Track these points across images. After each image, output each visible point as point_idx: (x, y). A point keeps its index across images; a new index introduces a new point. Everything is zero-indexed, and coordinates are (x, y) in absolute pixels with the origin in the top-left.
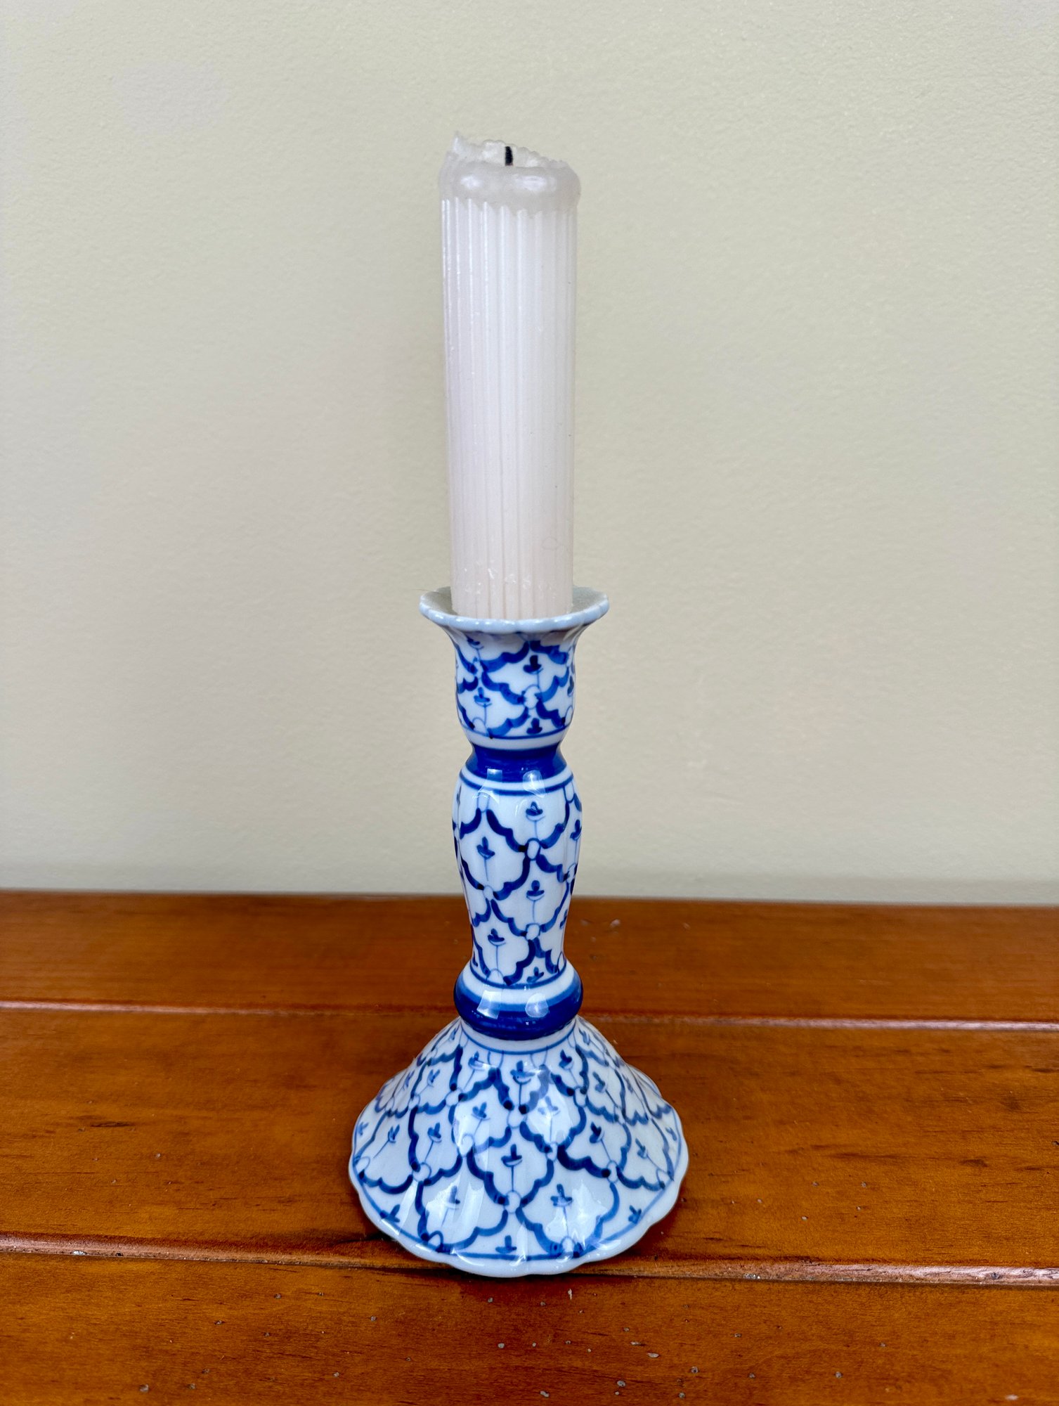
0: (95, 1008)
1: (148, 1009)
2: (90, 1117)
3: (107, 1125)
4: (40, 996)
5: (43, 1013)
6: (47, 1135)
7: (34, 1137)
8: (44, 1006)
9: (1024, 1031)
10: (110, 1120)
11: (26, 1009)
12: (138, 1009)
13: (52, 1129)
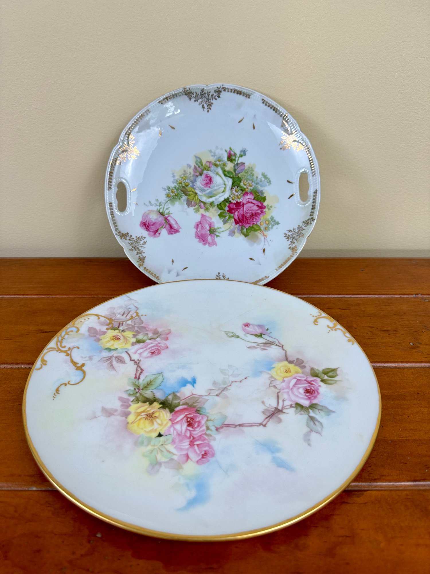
0: (35, 297)
1: (54, 296)
2: (40, 330)
3: (46, 332)
4: (16, 293)
5: (18, 299)
6: (27, 335)
7: (23, 336)
8: (18, 296)
9: (341, 298)
10: (47, 331)
11: (12, 298)
12: (51, 296)
13: (28, 334)
